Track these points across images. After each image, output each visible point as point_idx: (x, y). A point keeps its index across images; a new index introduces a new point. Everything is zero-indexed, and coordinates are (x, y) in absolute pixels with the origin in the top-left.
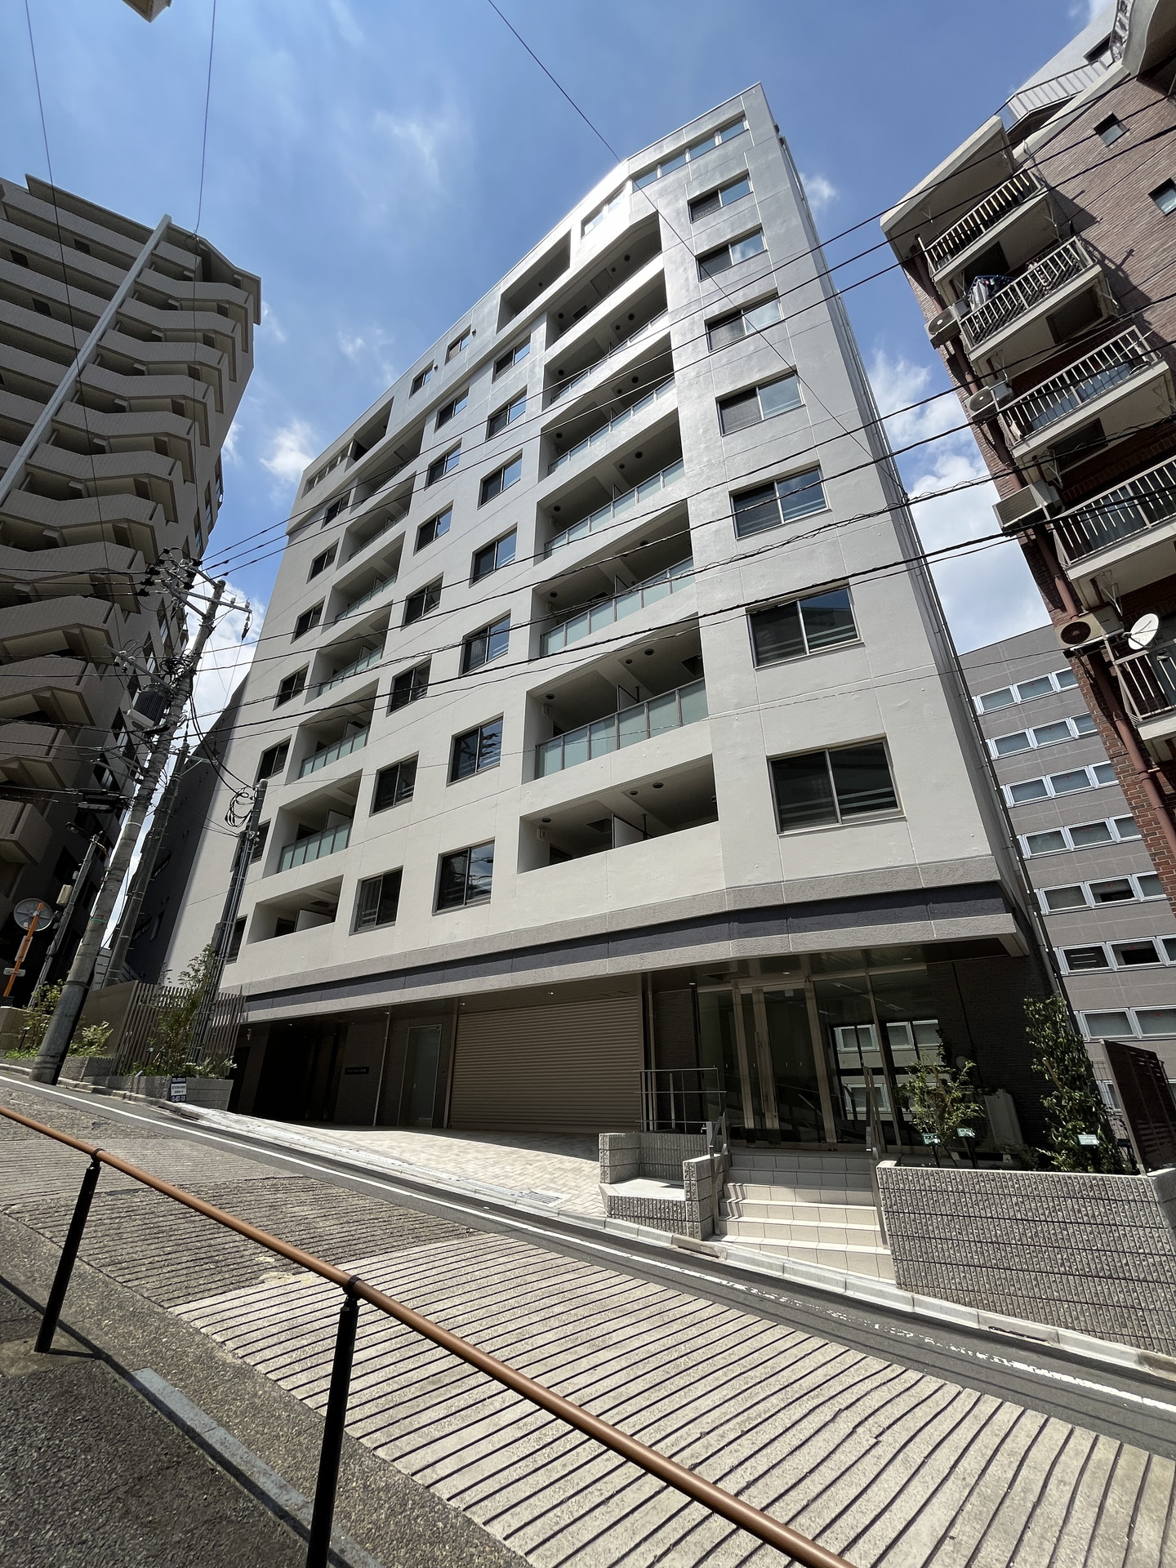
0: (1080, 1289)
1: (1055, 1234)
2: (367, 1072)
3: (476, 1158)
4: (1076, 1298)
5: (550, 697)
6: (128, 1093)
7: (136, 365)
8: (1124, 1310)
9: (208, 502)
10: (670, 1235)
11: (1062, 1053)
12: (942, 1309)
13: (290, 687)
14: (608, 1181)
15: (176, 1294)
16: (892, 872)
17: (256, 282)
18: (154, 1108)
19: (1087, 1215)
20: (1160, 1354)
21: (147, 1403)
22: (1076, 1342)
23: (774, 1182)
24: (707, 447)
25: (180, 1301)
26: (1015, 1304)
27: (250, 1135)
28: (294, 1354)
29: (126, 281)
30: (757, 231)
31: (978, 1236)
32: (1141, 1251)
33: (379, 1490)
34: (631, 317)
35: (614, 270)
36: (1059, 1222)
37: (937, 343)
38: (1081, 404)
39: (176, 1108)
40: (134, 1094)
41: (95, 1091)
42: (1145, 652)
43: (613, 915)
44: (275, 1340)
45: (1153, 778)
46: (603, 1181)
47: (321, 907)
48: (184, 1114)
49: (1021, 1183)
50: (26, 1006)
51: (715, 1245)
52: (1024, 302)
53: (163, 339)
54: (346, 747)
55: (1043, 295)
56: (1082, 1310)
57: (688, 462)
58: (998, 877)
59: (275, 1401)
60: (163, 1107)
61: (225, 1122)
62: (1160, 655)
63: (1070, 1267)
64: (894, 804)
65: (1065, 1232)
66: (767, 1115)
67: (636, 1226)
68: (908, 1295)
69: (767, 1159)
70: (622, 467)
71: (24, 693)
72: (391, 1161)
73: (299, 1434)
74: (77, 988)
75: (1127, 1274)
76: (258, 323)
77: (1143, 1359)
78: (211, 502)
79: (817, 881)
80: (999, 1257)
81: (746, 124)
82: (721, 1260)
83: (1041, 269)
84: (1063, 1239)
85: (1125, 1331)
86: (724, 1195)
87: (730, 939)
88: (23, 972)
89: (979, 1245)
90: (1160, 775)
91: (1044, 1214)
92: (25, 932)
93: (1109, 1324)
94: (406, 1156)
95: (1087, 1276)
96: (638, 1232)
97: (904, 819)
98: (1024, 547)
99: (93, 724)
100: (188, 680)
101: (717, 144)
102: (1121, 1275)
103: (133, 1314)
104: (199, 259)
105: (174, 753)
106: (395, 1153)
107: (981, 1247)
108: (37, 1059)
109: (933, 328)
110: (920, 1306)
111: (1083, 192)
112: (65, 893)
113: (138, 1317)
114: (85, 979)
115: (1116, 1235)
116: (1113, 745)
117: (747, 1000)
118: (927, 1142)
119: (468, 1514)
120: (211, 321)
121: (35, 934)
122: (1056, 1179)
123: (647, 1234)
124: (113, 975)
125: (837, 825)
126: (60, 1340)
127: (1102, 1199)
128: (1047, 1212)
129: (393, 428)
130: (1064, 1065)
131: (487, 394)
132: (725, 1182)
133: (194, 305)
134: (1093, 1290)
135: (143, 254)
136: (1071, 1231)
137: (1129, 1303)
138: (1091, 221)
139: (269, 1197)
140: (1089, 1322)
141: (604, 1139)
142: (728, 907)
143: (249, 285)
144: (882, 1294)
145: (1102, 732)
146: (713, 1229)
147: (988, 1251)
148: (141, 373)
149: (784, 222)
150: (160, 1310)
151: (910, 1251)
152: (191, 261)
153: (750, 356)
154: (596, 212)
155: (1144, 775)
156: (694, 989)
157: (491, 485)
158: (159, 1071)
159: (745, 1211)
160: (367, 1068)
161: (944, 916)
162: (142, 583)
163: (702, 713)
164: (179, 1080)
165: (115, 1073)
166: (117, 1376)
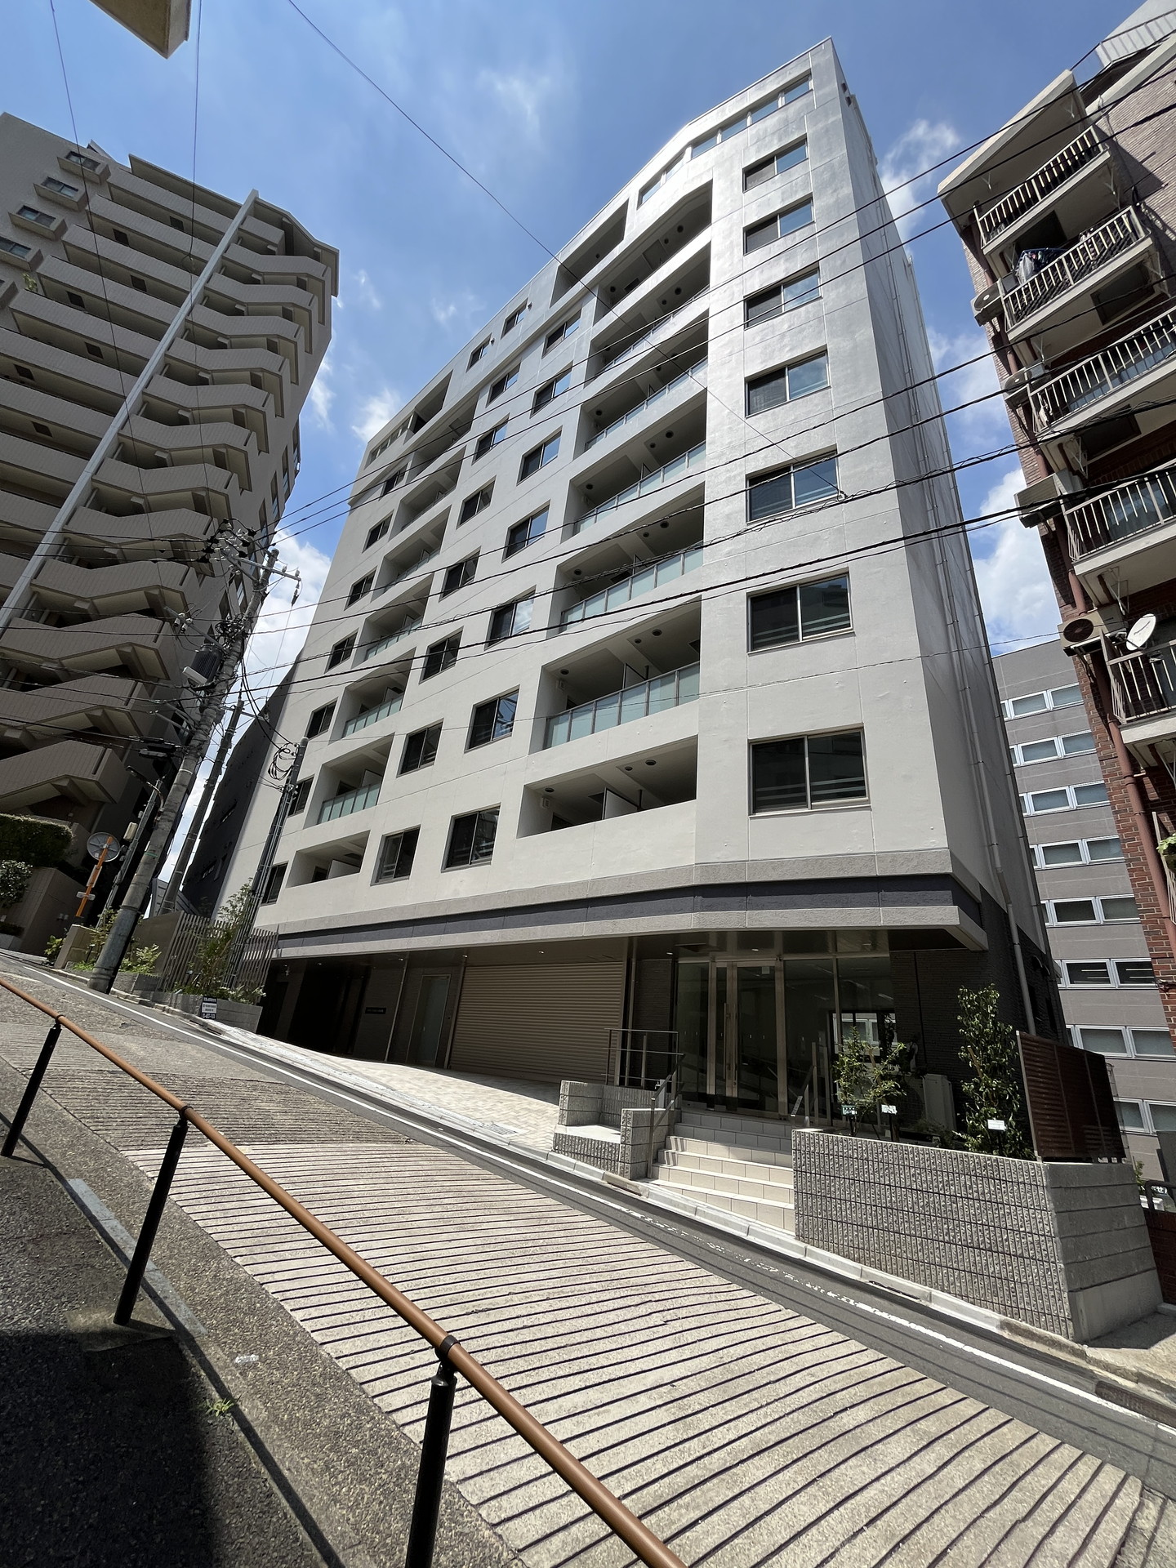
0: (960, 1257)
1: (945, 1206)
2: (384, 1013)
3: (455, 1093)
4: (955, 1265)
5: (565, 672)
6: (167, 1007)
7: (220, 339)
8: (999, 1281)
9: (286, 470)
10: (602, 1172)
11: (986, 1042)
12: (830, 1261)
13: (340, 652)
14: (565, 1123)
15: (132, 1143)
16: (850, 858)
17: (334, 254)
18: (187, 1022)
19: (977, 1192)
20: (1024, 1323)
21: (69, 1197)
22: (946, 1303)
23: (713, 1139)
24: (730, 428)
25: (133, 1148)
26: (900, 1264)
27: (261, 1051)
28: (204, 1193)
29: (214, 256)
30: (807, 200)
31: (875, 1200)
32: (1022, 1229)
33: (224, 1279)
34: (678, 291)
35: (666, 241)
36: (951, 1196)
37: (983, 319)
38: (1112, 390)
39: (204, 1023)
40: (171, 1008)
41: (141, 1003)
42: (1139, 653)
43: (594, 882)
44: (195, 1182)
45: (1139, 784)
46: (560, 1123)
47: (349, 858)
48: (211, 1029)
49: (921, 1156)
50: (94, 925)
51: (641, 1185)
52: (1070, 278)
53: (245, 313)
54: (384, 711)
55: (1091, 270)
56: (960, 1277)
57: (710, 444)
58: (949, 870)
59: (175, 1218)
60: (194, 1021)
61: (243, 1039)
62: (1154, 657)
63: (954, 1237)
64: (863, 793)
65: (954, 1205)
66: (728, 1082)
67: (574, 1161)
68: (803, 1245)
69: (712, 1119)
70: (653, 446)
71: (110, 648)
72: (375, 1085)
73: (181, 1240)
74: (130, 912)
75: (1006, 1249)
76: (336, 295)
77: (1004, 1325)
78: (288, 470)
79: (779, 863)
80: (890, 1221)
81: (811, 84)
82: (643, 1198)
83: (1091, 242)
84: (951, 1211)
85: (995, 1300)
86: (665, 1145)
87: (693, 911)
88: (93, 897)
89: (874, 1208)
90: (1147, 780)
91: (938, 1187)
92: (96, 862)
93: (982, 1292)
94: (393, 1084)
95: (968, 1247)
96: (575, 1166)
97: (869, 808)
98: (1044, 539)
99: (168, 678)
100: (240, 642)
101: (780, 106)
102: (1000, 1249)
103: (93, 1151)
104: (282, 232)
105: (230, 709)
106: (384, 1080)
107: (876, 1211)
108: (95, 970)
109: (978, 305)
110: (811, 1256)
111: (1154, 153)
112: (131, 830)
113: (96, 1154)
114: (137, 905)
115: (1002, 1212)
116: (1105, 747)
117: (722, 974)
118: (845, 1112)
119: (282, 1303)
120: (290, 294)
121: (104, 864)
122: (954, 1156)
123: (582, 1169)
124: (168, 905)
125: (806, 810)
126: (20, 1151)
127: (994, 1179)
128: (940, 1186)
129: (450, 402)
130: (988, 1054)
131: (536, 369)
132: (669, 1134)
133: (277, 279)
134: (972, 1259)
135: (231, 229)
136: (960, 1204)
137: (1004, 1274)
138: (1156, 185)
139: (245, 1093)
140: (964, 1288)
141: (565, 1086)
142: (695, 881)
143: (327, 257)
144: (779, 1242)
145: (1096, 733)
146: (646, 1173)
147: (881, 1215)
148: (223, 346)
149: (835, 191)
150: (115, 1151)
151: (812, 1207)
152: (275, 235)
153: (783, 335)
154: (655, 180)
155: (1129, 780)
156: (675, 959)
157: (531, 462)
158: (196, 991)
159: (679, 1161)
160: (385, 1009)
161: (894, 903)
162: (203, 551)
163: (695, 695)
164: (210, 999)
165: (161, 990)
166: (54, 1179)
